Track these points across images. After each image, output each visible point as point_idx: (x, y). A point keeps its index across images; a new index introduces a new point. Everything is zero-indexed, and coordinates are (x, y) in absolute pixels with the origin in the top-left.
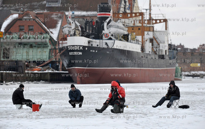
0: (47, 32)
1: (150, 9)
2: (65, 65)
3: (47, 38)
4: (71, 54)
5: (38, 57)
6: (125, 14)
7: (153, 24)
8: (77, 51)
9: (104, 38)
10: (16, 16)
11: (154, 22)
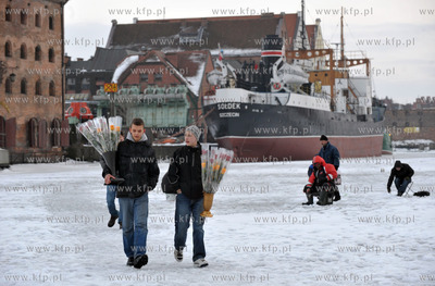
0: (183, 83)
1: (342, 44)
2: (214, 134)
3: (183, 91)
4: (222, 115)
5: (171, 121)
6: (303, 51)
7: (348, 66)
8: (232, 111)
9: (273, 89)
10: (134, 58)
11: (349, 63)
